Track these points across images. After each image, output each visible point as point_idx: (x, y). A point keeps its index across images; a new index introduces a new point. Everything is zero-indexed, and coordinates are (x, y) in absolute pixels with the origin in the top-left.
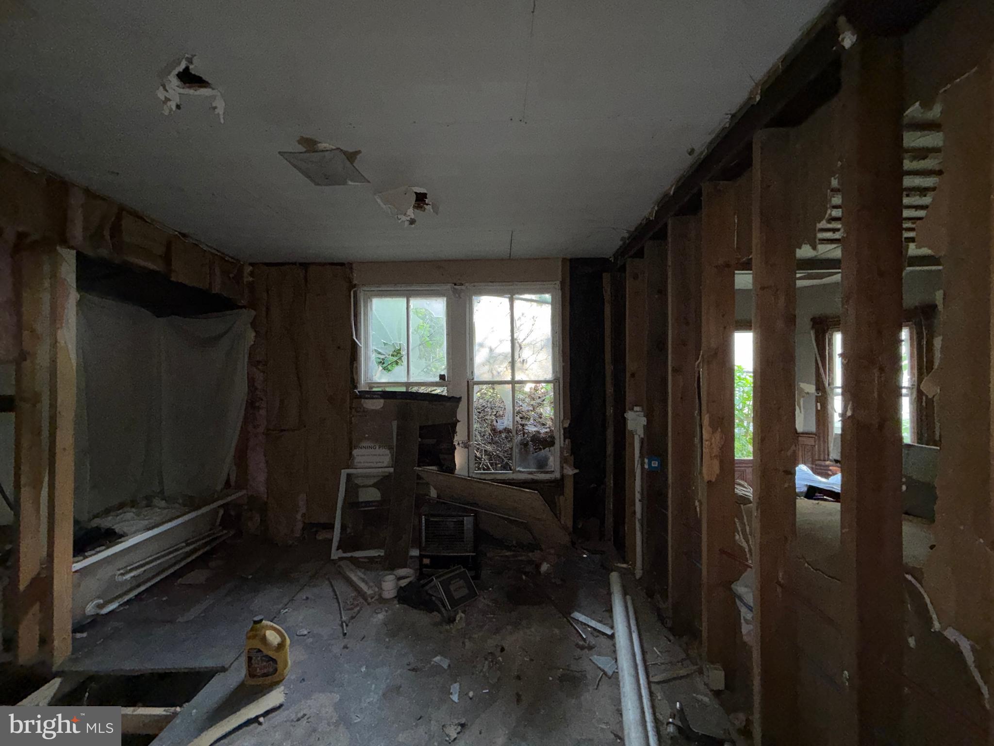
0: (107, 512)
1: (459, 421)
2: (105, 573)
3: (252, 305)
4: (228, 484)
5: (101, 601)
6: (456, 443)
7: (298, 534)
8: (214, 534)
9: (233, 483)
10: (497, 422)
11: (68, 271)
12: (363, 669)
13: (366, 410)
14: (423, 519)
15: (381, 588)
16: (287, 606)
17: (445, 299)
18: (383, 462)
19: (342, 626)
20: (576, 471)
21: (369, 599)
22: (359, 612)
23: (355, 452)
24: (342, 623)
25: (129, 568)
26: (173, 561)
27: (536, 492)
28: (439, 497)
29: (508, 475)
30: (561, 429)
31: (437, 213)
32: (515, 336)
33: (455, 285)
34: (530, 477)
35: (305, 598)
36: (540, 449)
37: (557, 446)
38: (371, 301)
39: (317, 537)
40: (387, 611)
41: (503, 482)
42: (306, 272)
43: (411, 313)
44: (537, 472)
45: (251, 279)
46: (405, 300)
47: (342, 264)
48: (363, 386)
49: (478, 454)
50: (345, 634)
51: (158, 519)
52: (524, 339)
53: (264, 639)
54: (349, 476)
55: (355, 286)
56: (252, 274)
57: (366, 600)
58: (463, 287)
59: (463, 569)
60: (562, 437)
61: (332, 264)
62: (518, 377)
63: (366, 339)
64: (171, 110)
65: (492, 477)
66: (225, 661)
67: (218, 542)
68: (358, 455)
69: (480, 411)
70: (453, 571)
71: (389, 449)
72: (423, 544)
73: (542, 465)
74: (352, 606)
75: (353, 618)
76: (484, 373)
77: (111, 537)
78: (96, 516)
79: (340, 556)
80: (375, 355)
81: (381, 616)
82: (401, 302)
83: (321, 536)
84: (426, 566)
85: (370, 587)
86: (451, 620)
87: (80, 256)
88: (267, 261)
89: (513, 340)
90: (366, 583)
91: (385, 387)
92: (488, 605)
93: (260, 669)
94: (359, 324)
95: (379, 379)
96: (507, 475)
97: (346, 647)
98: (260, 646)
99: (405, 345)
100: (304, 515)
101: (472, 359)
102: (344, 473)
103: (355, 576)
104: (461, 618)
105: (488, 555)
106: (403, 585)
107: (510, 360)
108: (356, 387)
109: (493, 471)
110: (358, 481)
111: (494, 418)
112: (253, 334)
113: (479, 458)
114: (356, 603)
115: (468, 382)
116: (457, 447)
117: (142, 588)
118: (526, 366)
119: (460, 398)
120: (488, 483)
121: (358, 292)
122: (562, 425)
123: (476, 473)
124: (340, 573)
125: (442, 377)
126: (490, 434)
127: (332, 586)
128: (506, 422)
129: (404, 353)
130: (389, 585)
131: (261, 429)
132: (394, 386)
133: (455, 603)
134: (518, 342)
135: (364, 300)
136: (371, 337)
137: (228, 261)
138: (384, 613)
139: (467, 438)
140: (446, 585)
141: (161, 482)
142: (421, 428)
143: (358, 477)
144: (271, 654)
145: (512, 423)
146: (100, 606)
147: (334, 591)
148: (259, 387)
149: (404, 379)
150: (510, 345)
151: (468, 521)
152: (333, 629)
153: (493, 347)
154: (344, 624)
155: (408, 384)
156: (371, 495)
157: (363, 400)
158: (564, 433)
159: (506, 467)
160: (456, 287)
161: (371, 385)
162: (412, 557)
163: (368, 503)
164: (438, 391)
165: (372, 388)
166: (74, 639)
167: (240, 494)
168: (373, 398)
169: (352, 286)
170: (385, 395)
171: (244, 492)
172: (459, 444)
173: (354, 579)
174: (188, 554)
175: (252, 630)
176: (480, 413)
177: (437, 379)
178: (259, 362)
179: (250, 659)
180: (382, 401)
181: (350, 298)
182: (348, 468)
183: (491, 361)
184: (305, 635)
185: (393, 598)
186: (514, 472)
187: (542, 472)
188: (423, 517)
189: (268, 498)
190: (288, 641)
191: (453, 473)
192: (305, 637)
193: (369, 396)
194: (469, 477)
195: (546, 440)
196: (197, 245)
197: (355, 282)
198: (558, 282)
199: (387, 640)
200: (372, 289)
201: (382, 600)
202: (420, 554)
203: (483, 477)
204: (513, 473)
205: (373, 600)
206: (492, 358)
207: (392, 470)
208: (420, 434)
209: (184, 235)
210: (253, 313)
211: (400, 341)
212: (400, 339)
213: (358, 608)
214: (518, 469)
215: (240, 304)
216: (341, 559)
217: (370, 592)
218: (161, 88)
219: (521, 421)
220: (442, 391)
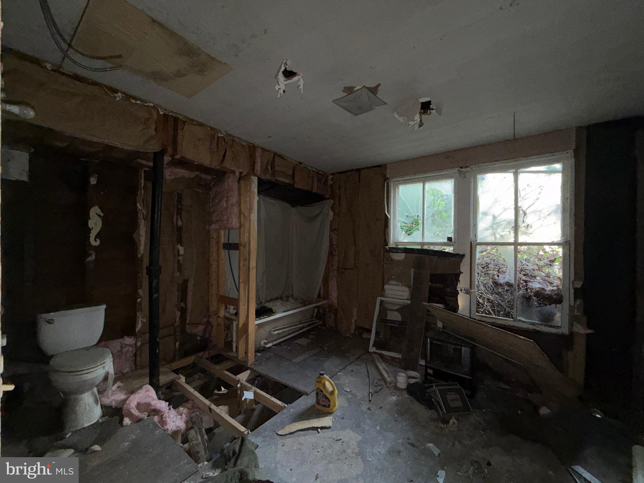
0: (272, 300)
1: (462, 273)
2: (268, 328)
3: (332, 197)
4: (319, 295)
5: (266, 341)
6: (459, 289)
7: (352, 332)
8: (312, 321)
9: (322, 296)
10: (498, 276)
11: (254, 187)
12: (378, 428)
13: (393, 260)
14: (429, 341)
15: (396, 379)
16: (341, 371)
17: (453, 180)
18: (404, 296)
19: (369, 394)
20: (589, 331)
21: (388, 384)
22: (380, 390)
23: (386, 287)
24: (370, 393)
25: (276, 329)
26: (294, 330)
27: (532, 341)
28: (444, 327)
29: (509, 321)
30: (571, 288)
31: (440, 114)
32: (519, 204)
33: (462, 168)
34: (531, 327)
35: (351, 369)
36: (546, 305)
37: (566, 303)
38: (398, 188)
39: (363, 336)
40: (398, 396)
41: (500, 326)
42: (360, 174)
43: (426, 193)
44: (541, 325)
45: (332, 182)
46: (421, 185)
47: (380, 166)
48: (391, 244)
49: (481, 301)
50: (370, 401)
51: (289, 308)
52: (529, 207)
53: (324, 385)
54: (382, 301)
55: (388, 179)
56: (332, 179)
57: (386, 384)
58: (468, 169)
59: (458, 387)
60: (572, 296)
61: (374, 167)
62: (521, 239)
63: (394, 213)
64: (281, 94)
65: (493, 321)
66: (308, 390)
67: (314, 326)
68: (387, 289)
69: (483, 266)
70: (449, 385)
71: (408, 287)
72: (429, 359)
73: (547, 319)
74: (377, 385)
75: (376, 392)
76: (487, 237)
77: (270, 312)
78: (268, 301)
79: (374, 351)
80: (400, 224)
81: (394, 398)
82: (419, 186)
83: (365, 336)
84: (430, 375)
85: (389, 376)
86: (446, 422)
87: (259, 180)
88: (340, 171)
89: (517, 209)
90: (387, 373)
91: (406, 245)
92: (480, 423)
93: (322, 402)
94: (389, 204)
95: (403, 240)
96: (506, 321)
97: (369, 409)
98: (322, 388)
99: (421, 216)
100: (356, 321)
101: (475, 225)
102: (379, 299)
103: (382, 366)
104: (454, 423)
105: (485, 382)
106: (411, 383)
107: (513, 225)
108: (387, 245)
109: (494, 316)
110: (387, 306)
111: (495, 273)
112: (332, 213)
113: (482, 304)
114: (379, 383)
115: (471, 243)
116: (460, 292)
117: (281, 340)
118: (530, 230)
119: (464, 256)
120: (483, 324)
121: (390, 183)
122: (573, 286)
123: (476, 316)
124: (372, 361)
125: (450, 239)
126: (491, 285)
127: (367, 368)
128: (508, 277)
129: (420, 222)
130: (402, 380)
131: (335, 267)
132: (413, 245)
133: (450, 410)
134: (522, 210)
135: (393, 186)
136: (398, 211)
137: (321, 174)
138: (396, 396)
139: (469, 287)
140: (443, 394)
141: (292, 290)
142: (432, 275)
143: (387, 303)
144: (328, 395)
145: (513, 278)
146: (266, 344)
147: (368, 371)
148: (335, 243)
149: (420, 240)
150: (514, 212)
151: (465, 351)
152: (364, 394)
153: (496, 214)
154: (370, 394)
155: (423, 244)
156: (395, 316)
157: (391, 253)
158: (575, 293)
159: (507, 315)
160: (462, 170)
161: (397, 243)
162: (420, 365)
163: (393, 322)
165: (398, 245)
166: (256, 355)
167: (324, 302)
168: (398, 252)
169: (386, 179)
170: (407, 251)
171: (327, 301)
172: (461, 290)
173: (381, 368)
174: (300, 329)
175: (319, 378)
176: (484, 268)
177: (446, 240)
178: (335, 229)
179: (317, 393)
180: (404, 254)
181: (384, 187)
182: (382, 296)
183: (494, 227)
184: (348, 392)
185: (404, 389)
186: (515, 320)
187: (546, 326)
188: (429, 339)
189: (338, 306)
190: (336, 392)
191: (456, 312)
192: (348, 393)
193: (395, 251)
194: (470, 318)
195: (552, 298)
196: (306, 167)
197: (388, 176)
198: (571, 152)
199: (396, 416)
200: (399, 180)
201: (396, 388)
202: (425, 365)
203: (484, 319)
204: (513, 321)
205: (390, 386)
206: (495, 224)
207: (409, 302)
208: (430, 279)
209: (300, 163)
210: (332, 201)
211: (418, 213)
212: (417, 212)
213: (380, 387)
214: (519, 318)
215: (326, 197)
216: (375, 353)
217: (388, 379)
218: (277, 84)
219: (524, 278)
220: (449, 249)
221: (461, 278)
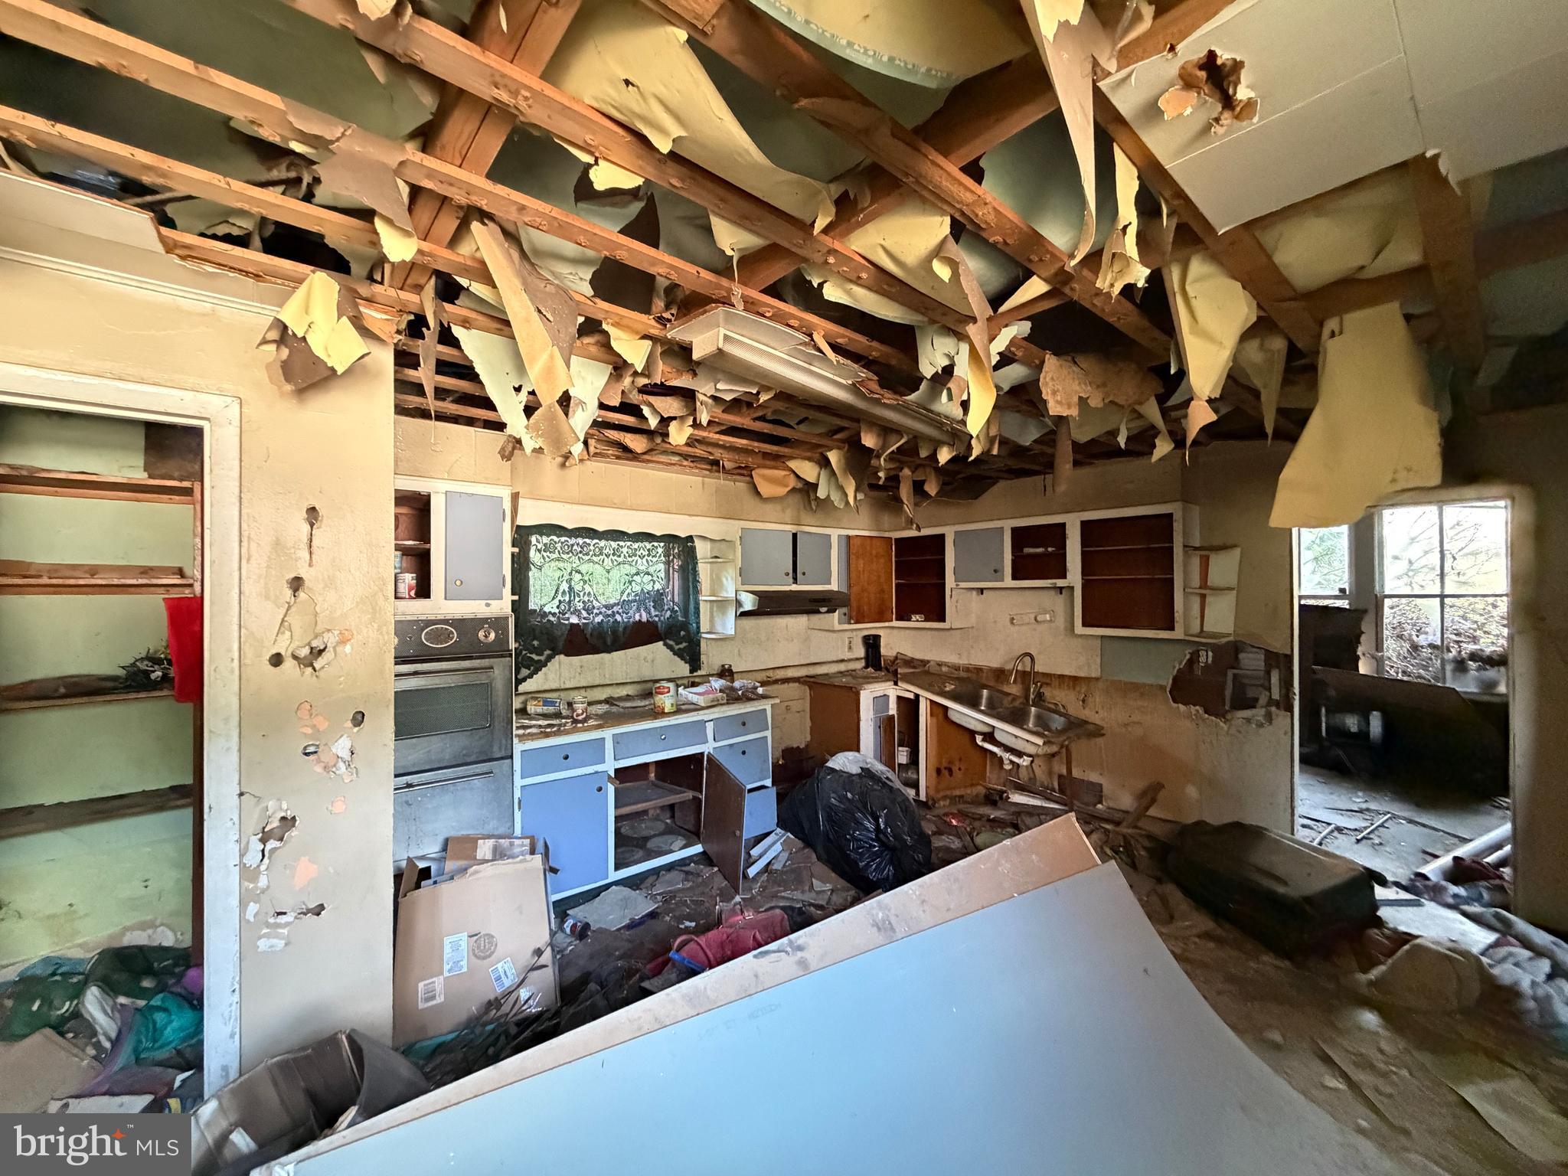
1: (1364, 633)
6: (1359, 653)
10: (1418, 637)
23: (1241, 656)
32: (1446, 547)
36: (1486, 669)
44: (1480, 693)
52: (1460, 550)
54: (1235, 675)
62: (1450, 590)
69: (1395, 626)
73: (1487, 686)
89: (1442, 552)
101: (1382, 573)
102: (1230, 673)
107: (1438, 572)
111: (1414, 634)
115: (1375, 595)
116: (1361, 657)
119: (1366, 611)
125: (1343, 591)
126: (1409, 648)
128: (1432, 637)
134: (1450, 553)
139: (1375, 652)
145: (1440, 639)
150: (1438, 556)
151: (1375, 716)
153: (1414, 558)
164: (1339, 603)
172: (1364, 654)
176: (1396, 629)
177: (1336, 593)
182: (1234, 668)
183: (1411, 574)
187: (1487, 694)
195: (1495, 660)
206: (1412, 570)
219: (1454, 638)
220: (1344, 604)
221: (1363, 638)
